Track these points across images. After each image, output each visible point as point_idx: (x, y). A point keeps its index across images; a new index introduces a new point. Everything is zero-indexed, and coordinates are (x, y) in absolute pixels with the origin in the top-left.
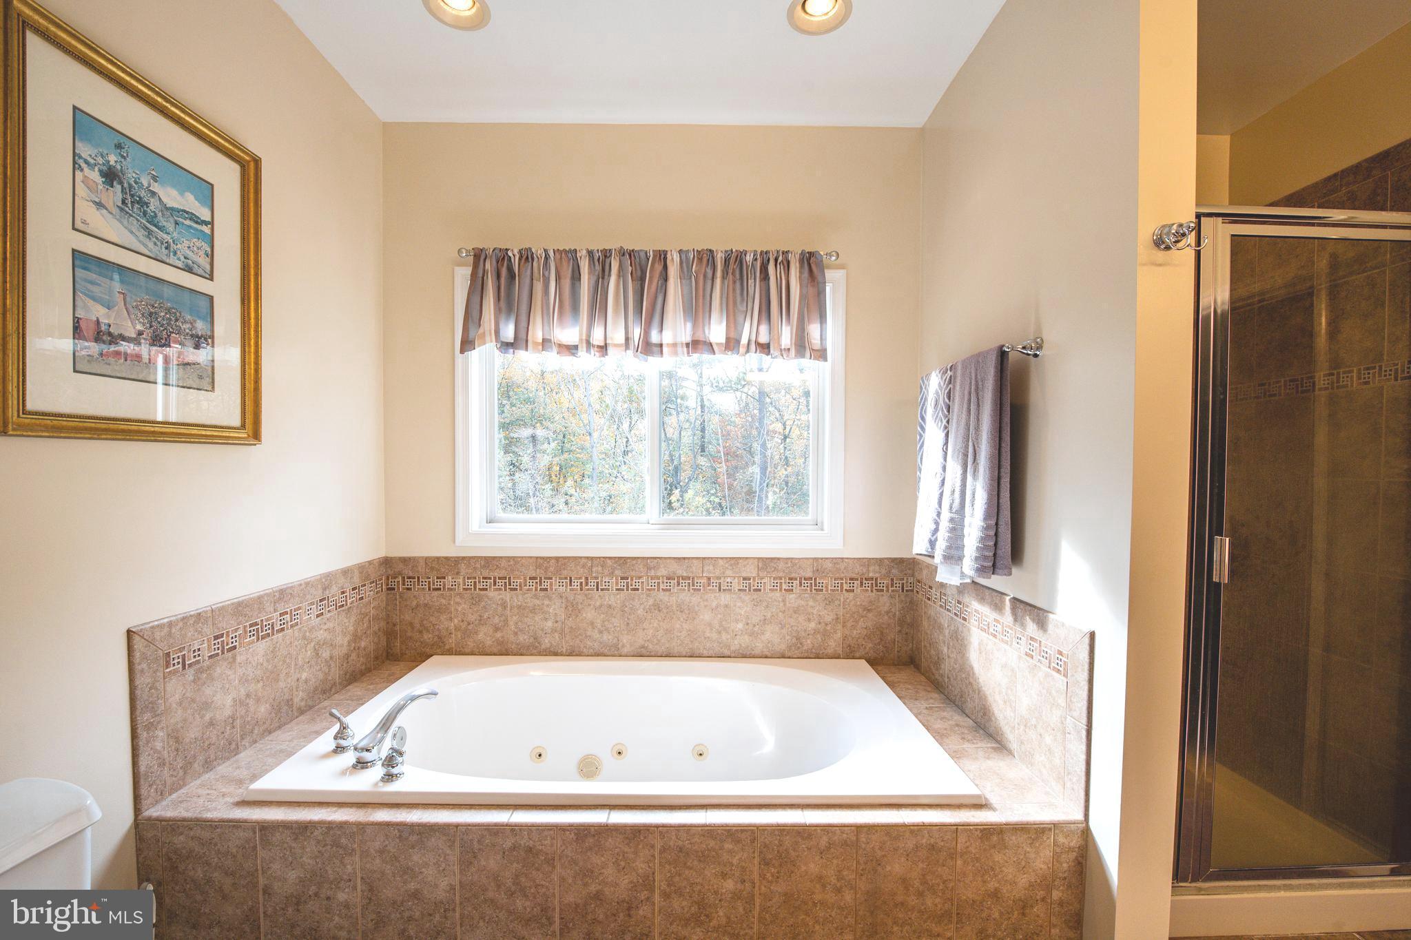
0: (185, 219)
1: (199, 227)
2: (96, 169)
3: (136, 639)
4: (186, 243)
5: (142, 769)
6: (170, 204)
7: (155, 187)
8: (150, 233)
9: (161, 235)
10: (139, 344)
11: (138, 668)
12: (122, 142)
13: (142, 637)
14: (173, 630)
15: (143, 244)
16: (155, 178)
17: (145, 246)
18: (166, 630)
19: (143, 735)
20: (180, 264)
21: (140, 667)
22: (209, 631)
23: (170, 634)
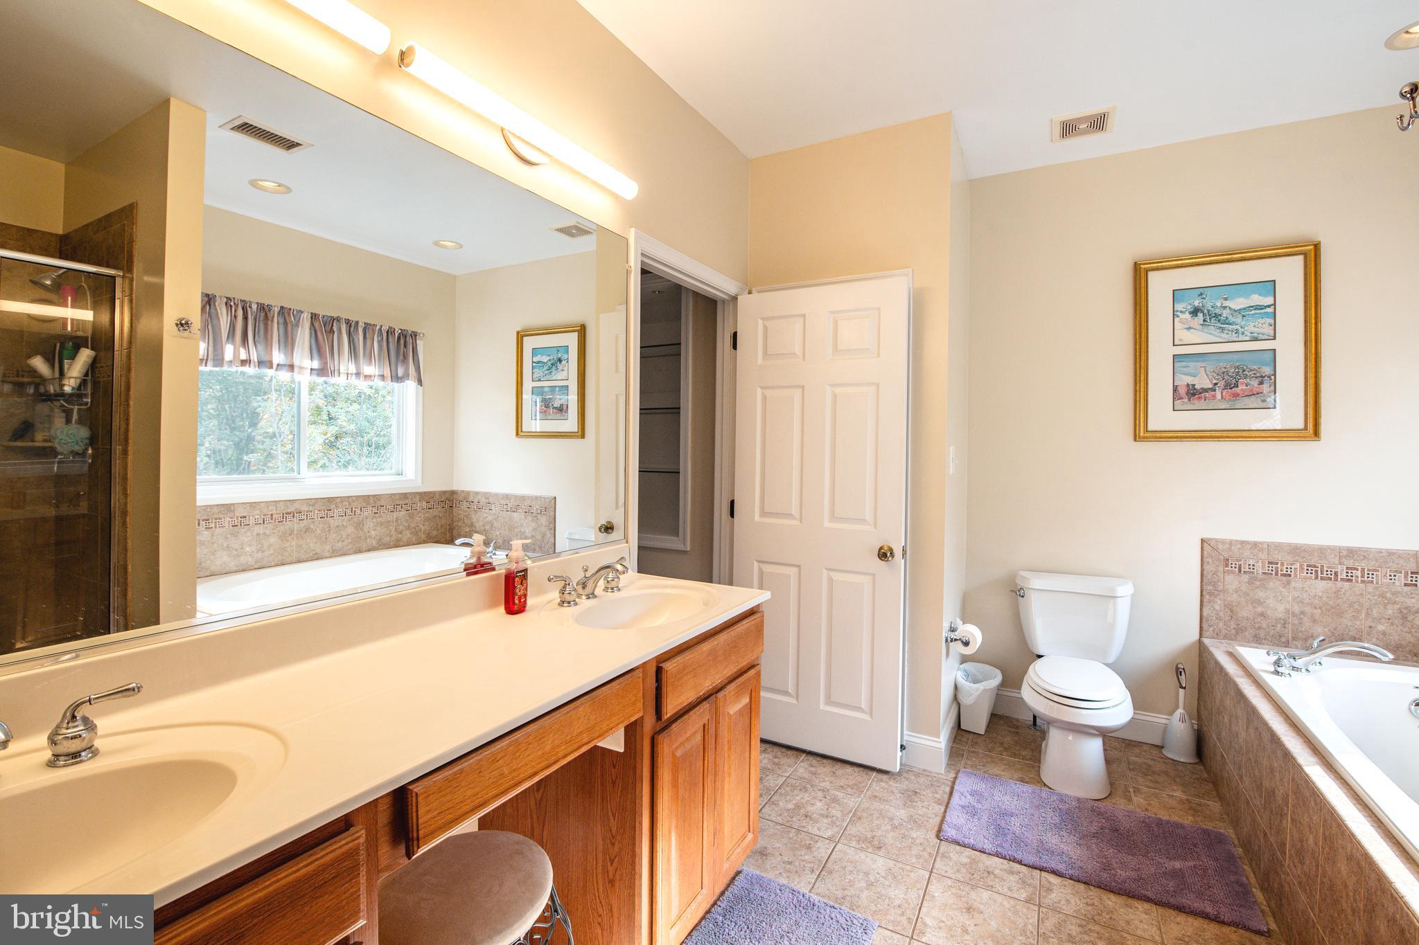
0: (1251, 310)
1: (1264, 311)
2: (1187, 312)
3: (1205, 545)
4: (1252, 325)
5: (1205, 614)
6: (1237, 308)
7: (1226, 303)
8: (1223, 329)
9: (1231, 327)
10: (1215, 390)
11: (1205, 560)
12: (1201, 291)
13: (1209, 545)
14: (1233, 548)
15: (1219, 337)
16: (1226, 299)
17: (1221, 337)
18: (1227, 546)
19: (1207, 597)
20: (1247, 338)
21: (1207, 560)
22: (1264, 556)
23: (1230, 549)
